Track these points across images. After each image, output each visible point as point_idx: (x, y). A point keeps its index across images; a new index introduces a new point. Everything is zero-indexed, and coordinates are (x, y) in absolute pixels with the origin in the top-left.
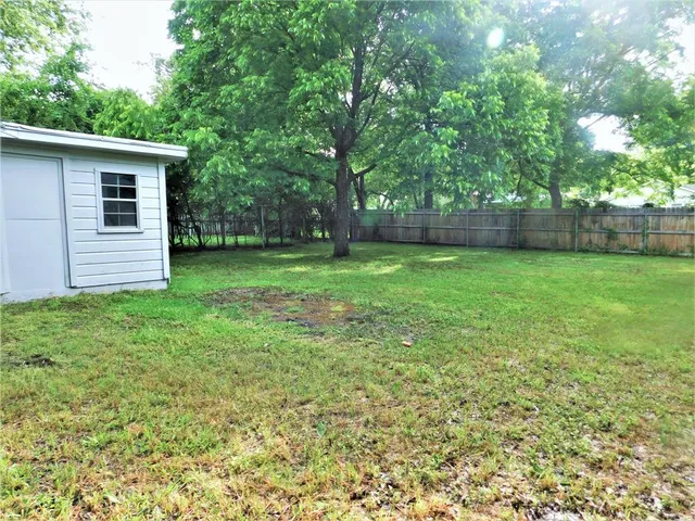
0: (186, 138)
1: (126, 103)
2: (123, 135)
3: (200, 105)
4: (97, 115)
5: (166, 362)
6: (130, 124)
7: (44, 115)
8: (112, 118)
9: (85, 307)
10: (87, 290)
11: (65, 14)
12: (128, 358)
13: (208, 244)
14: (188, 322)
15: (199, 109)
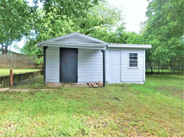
0: (150, 43)
1: (134, 35)
2: (133, 43)
3: (154, 33)
4: (127, 39)
5: (147, 105)
6: (135, 41)
7: (116, 41)
8: (131, 40)
9: (124, 87)
10: (125, 82)
11: (121, 17)
12: (137, 102)
13: (154, 72)
14: (152, 95)
15: (154, 34)
